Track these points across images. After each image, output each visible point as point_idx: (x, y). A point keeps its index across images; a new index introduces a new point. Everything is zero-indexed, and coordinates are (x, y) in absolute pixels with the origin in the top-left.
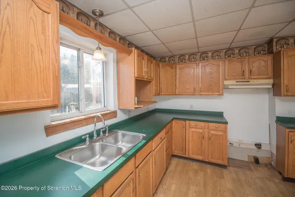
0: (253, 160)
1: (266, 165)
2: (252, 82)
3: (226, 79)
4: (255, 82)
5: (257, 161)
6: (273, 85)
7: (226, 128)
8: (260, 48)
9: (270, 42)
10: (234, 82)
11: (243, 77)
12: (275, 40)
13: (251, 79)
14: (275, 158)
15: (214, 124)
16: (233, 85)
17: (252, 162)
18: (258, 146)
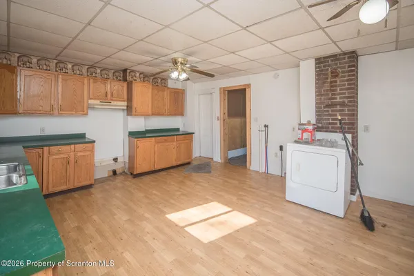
0: (112, 173)
1: (121, 174)
2: (113, 103)
3: (91, 99)
4: (115, 103)
5: (114, 172)
6: (127, 106)
7: (93, 147)
8: (117, 74)
9: (125, 71)
10: (98, 102)
11: (106, 98)
12: (128, 71)
13: (112, 100)
14: (127, 166)
15: (81, 145)
16: (98, 105)
17: (110, 176)
18: (116, 160)
